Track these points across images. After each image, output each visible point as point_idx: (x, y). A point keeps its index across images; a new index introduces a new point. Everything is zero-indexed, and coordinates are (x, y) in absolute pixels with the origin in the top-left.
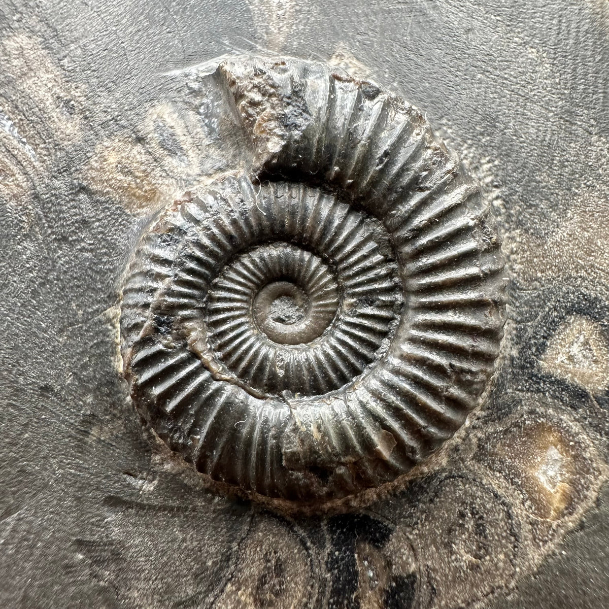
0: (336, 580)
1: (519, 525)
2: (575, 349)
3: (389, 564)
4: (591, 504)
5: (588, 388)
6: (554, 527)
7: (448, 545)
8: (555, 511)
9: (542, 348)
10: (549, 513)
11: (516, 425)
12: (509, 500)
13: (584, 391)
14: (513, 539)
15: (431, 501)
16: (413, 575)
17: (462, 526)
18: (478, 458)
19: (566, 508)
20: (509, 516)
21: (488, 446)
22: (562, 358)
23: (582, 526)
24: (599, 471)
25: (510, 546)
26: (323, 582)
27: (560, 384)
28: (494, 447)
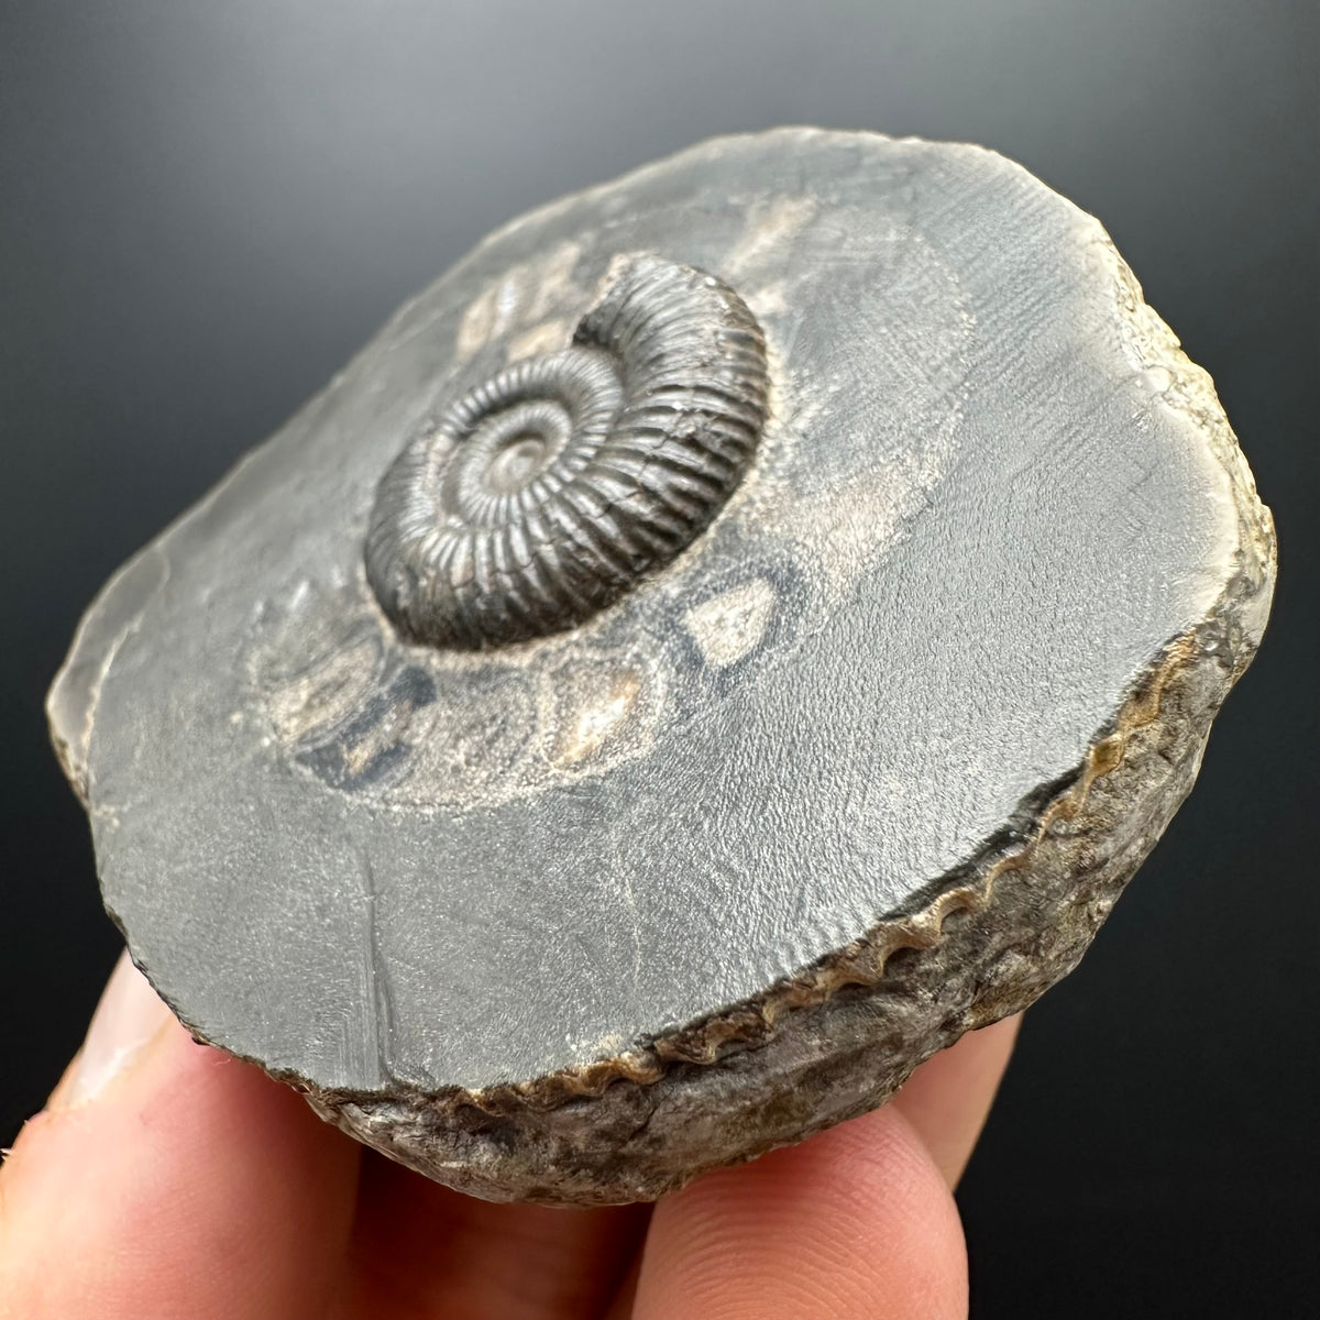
0: (363, 716)
1: (525, 753)
2: (732, 616)
3: (406, 727)
4: (602, 771)
5: (708, 656)
6: (550, 774)
7: (458, 738)
8: (566, 759)
9: (703, 598)
10: (557, 757)
11: (612, 661)
12: (540, 726)
13: (702, 658)
14: (508, 762)
15: (485, 692)
16: (410, 747)
17: (484, 727)
18: (554, 675)
19: (576, 763)
20: (525, 740)
21: (572, 669)
22: (713, 617)
23: (572, 790)
24: (639, 743)
25: (500, 768)
26: (355, 711)
27: (688, 642)
28: (577, 671)
